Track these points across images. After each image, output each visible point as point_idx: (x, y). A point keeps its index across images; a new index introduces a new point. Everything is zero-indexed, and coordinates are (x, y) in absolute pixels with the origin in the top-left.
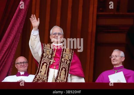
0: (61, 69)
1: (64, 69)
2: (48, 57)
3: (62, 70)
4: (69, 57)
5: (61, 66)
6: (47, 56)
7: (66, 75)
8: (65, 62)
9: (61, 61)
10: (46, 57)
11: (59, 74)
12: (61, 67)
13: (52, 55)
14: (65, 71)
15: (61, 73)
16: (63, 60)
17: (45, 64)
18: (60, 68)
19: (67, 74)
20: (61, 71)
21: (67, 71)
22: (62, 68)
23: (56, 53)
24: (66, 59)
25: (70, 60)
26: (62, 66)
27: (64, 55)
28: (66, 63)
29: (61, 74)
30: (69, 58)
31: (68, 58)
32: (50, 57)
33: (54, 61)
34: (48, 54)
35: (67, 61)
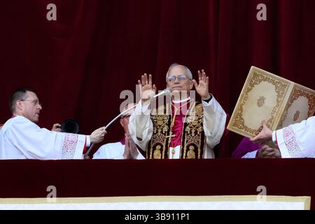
0: (185, 149)
2: (162, 132)
3: (188, 150)
4: (199, 119)
5: (185, 143)
6: (160, 131)
8: (193, 131)
9: (185, 132)
10: (157, 132)
12: (186, 145)
13: (169, 124)
14: (196, 150)
15: (186, 156)
16: (188, 129)
17: (158, 147)
18: (183, 147)
19: (199, 156)
21: (199, 150)
22: (188, 147)
23: (176, 119)
24: (194, 126)
26: (187, 141)
27: (190, 118)
28: (196, 133)
31: (199, 122)
32: (165, 129)
33: (174, 136)
34: (160, 126)
35: (197, 128)
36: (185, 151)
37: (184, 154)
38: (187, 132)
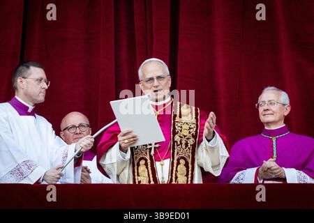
0: (175, 162)
1: (182, 162)
3: (178, 163)
4: (190, 128)
5: (175, 154)
7: (190, 176)
8: (184, 142)
9: (174, 142)
11: (174, 175)
12: (176, 157)
14: (186, 165)
15: (177, 171)
16: (177, 138)
17: (142, 162)
18: (173, 159)
19: (190, 172)
20: (177, 168)
21: (190, 166)
22: (178, 160)
24: (185, 136)
25: (194, 137)
26: (178, 153)
27: (179, 125)
28: (187, 144)
29: (178, 175)
30: (191, 130)
31: (190, 133)
33: (157, 146)
35: (188, 139)
36: (175, 165)
37: (175, 168)
38: (177, 142)
